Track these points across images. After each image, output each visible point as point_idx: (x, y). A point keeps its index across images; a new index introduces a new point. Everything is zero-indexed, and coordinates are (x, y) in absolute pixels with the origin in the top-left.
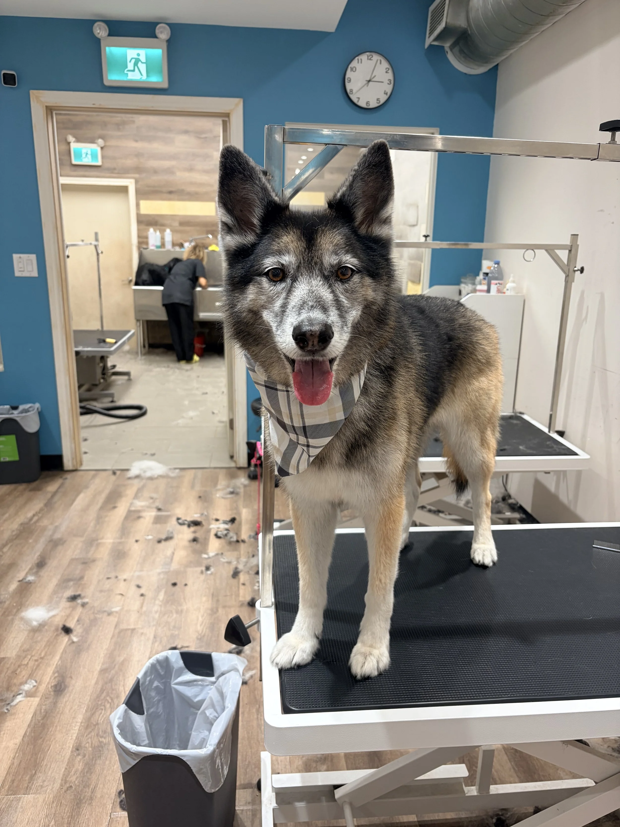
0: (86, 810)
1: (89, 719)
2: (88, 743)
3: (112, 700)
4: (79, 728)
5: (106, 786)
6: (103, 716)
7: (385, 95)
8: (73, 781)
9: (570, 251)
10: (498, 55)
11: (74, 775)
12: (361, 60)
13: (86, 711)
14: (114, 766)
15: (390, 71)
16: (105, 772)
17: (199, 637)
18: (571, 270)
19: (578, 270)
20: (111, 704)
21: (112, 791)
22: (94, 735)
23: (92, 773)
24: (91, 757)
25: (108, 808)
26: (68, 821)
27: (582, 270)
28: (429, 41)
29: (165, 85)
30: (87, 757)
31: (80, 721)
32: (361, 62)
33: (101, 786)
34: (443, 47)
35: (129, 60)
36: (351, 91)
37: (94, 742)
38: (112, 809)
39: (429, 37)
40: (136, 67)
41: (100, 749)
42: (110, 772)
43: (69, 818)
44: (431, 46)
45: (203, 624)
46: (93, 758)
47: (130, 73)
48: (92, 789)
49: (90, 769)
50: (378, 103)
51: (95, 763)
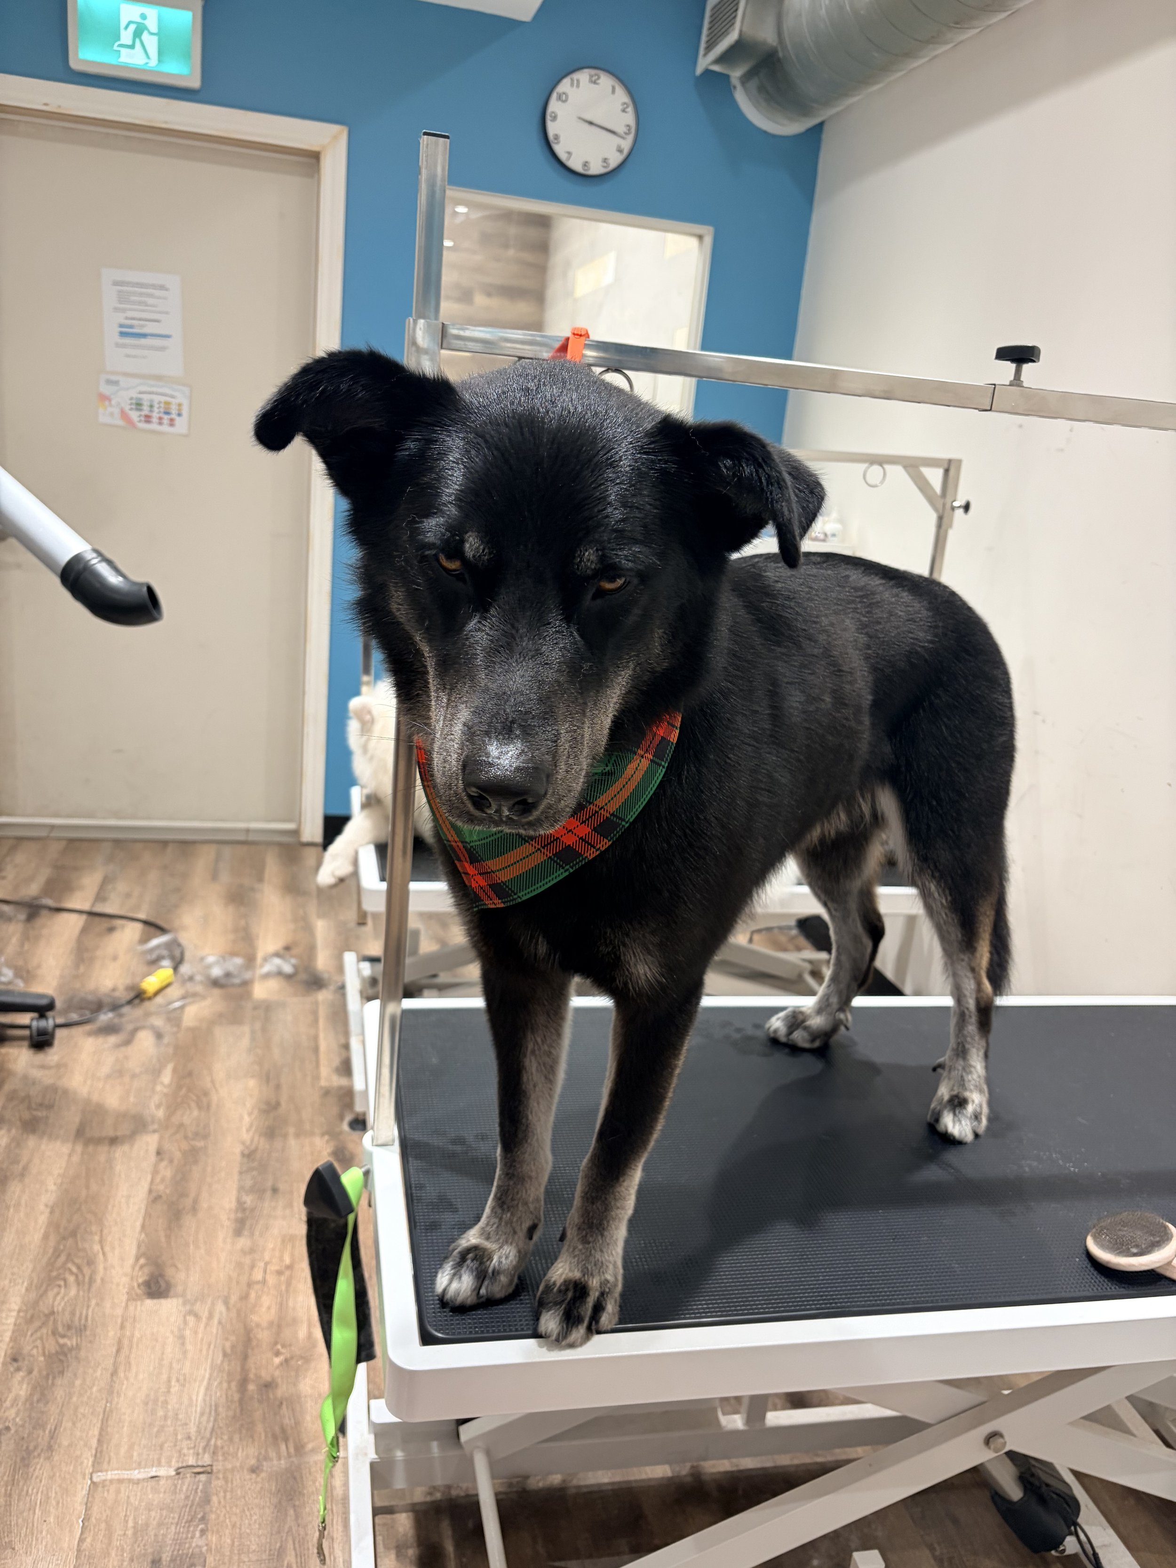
0: (41, 1469)
1: (36, 1303)
2: (37, 1347)
3: (79, 1268)
4: (16, 1320)
5: (79, 1425)
6: (63, 1298)
7: (618, 154)
8: (11, 1418)
9: (947, 471)
10: (827, 103)
11: (12, 1406)
12: (578, 81)
13: (27, 1290)
14: (91, 1388)
15: (630, 110)
16: (75, 1399)
17: (246, 1152)
18: (948, 506)
19: (959, 507)
20: (77, 1276)
21: (91, 1433)
22: (47, 1333)
23: (47, 1403)
24: (44, 1373)
25: (85, 1464)
26: (6, 1490)
27: (967, 507)
28: (705, 62)
29: (195, 83)
30: (35, 1373)
31: (16, 1308)
32: (578, 86)
33: (70, 1425)
34: (727, 77)
35: (123, 24)
36: (557, 137)
37: (47, 1346)
38: (93, 1466)
39: (705, 55)
40: (137, 41)
41: (62, 1357)
42: (85, 1399)
43: (7, 1486)
44: (707, 72)
45: (254, 1129)
46: (48, 1375)
47: (124, 51)
48: (50, 1432)
49: (43, 1394)
50: (604, 167)
51: (53, 1384)
